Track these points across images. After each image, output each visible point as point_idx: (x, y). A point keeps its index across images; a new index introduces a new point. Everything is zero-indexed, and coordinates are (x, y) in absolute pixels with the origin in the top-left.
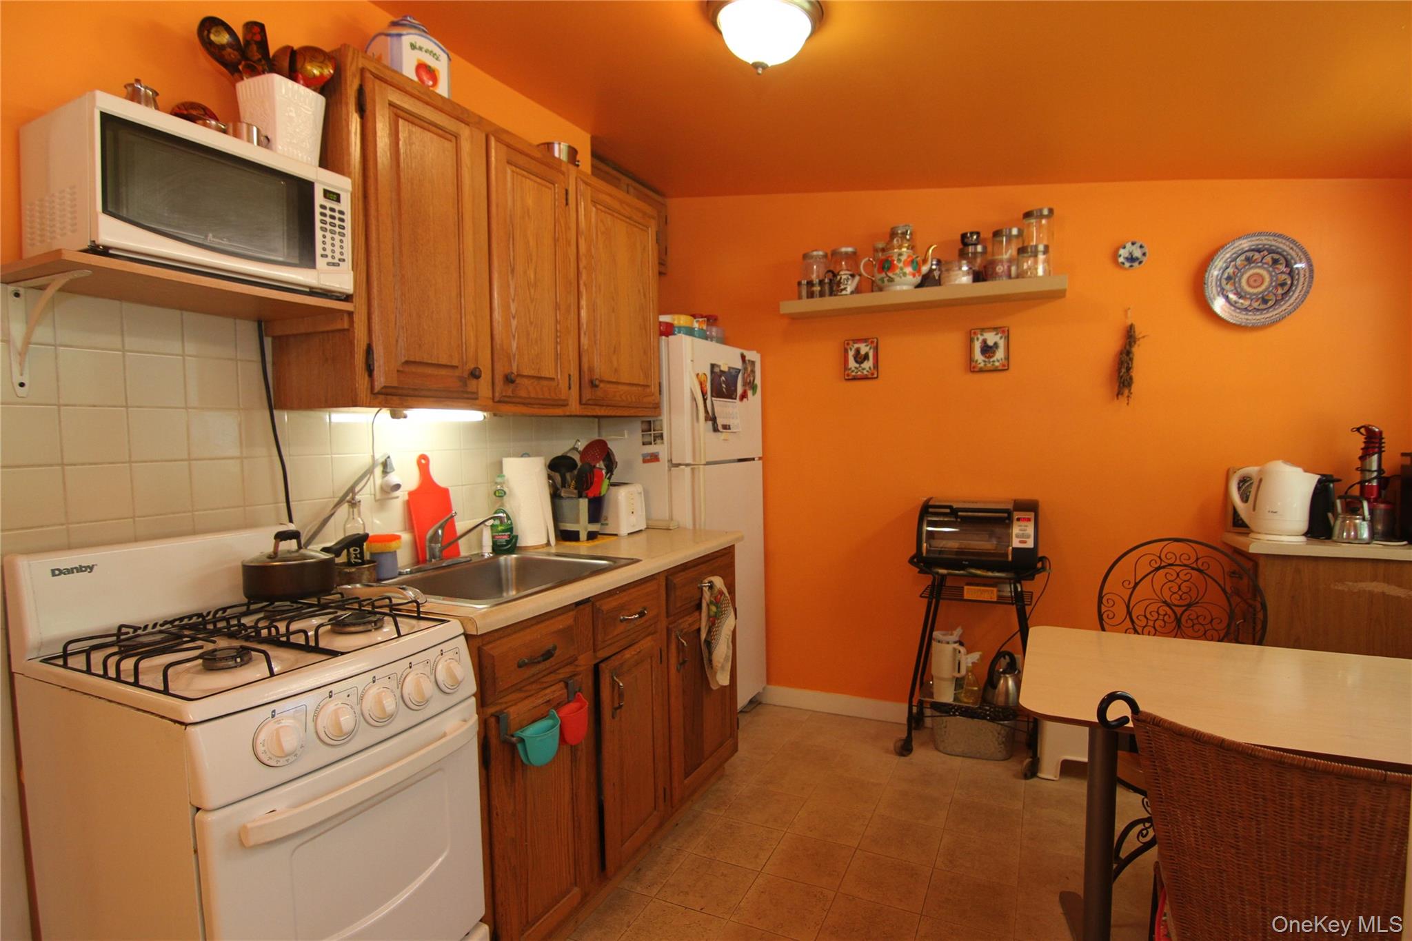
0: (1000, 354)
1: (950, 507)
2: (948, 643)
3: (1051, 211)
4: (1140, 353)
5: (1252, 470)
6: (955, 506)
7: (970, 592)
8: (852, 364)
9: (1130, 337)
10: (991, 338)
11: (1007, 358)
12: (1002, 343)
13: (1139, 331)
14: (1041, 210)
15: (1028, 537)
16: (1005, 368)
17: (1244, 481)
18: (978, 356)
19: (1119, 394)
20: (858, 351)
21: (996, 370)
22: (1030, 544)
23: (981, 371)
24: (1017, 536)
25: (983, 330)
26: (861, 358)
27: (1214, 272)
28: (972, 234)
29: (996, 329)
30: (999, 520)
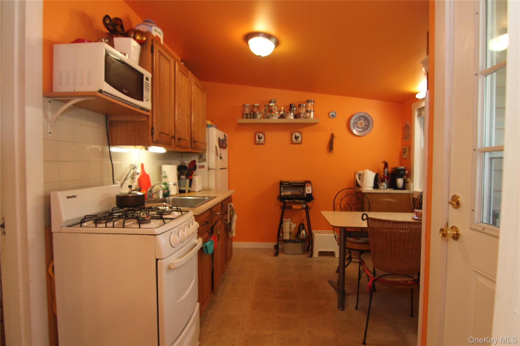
0: (300, 139)
1: (289, 182)
2: (288, 222)
3: (314, 101)
4: (335, 141)
5: (361, 172)
6: (290, 182)
7: (294, 207)
8: (257, 140)
9: (332, 136)
10: (298, 134)
11: (301, 140)
12: (300, 136)
13: (335, 135)
14: (311, 100)
15: (310, 190)
16: (301, 143)
17: (360, 175)
18: (294, 139)
19: (330, 151)
20: (259, 136)
21: (299, 144)
22: (310, 192)
23: (295, 144)
24: (307, 190)
25: (295, 132)
26: (260, 138)
27: (352, 121)
28: (293, 104)
29: (299, 132)
30: (302, 185)
